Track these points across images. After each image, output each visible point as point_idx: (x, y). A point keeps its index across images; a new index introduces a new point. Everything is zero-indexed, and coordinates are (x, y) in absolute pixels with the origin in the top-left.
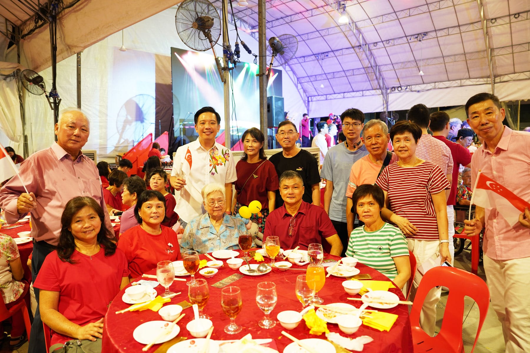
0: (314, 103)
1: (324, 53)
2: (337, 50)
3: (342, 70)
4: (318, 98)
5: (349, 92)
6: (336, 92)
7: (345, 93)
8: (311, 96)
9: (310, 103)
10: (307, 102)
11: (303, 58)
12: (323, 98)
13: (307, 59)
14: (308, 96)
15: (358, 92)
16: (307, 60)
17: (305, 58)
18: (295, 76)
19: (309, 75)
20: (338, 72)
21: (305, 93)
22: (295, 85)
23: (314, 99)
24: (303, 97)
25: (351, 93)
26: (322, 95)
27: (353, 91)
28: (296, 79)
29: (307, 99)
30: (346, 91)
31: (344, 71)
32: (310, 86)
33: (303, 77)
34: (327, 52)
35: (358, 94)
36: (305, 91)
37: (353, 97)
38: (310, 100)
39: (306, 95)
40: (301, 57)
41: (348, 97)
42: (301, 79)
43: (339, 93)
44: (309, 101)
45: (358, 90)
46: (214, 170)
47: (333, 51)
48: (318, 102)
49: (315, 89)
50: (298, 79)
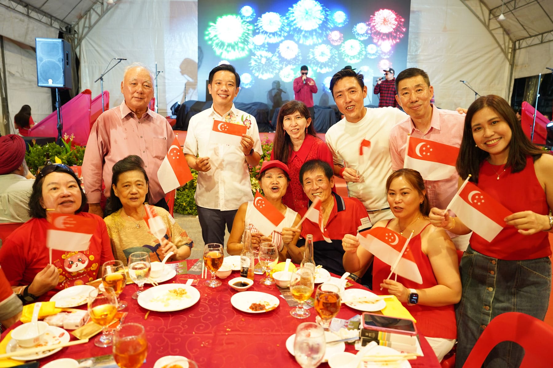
0: (523, 51)
4: (529, 41)
8: (519, 40)
9: (518, 51)
10: (510, 50)
12: (537, 40)
14: (514, 40)
18: (484, 8)
21: (508, 34)
22: (484, 24)
23: (524, 44)
24: (501, 43)
26: (536, 35)
28: (487, 12)
29: (511, 46)
32: (511, 21)
33: (498, 7)
36: (507, 32)
38: (517, 46)
39: (510, 39)
42: (495, 10)
44: (514, 50)
48: (528, 48)
49: (522, 26)
50: (493, 12)
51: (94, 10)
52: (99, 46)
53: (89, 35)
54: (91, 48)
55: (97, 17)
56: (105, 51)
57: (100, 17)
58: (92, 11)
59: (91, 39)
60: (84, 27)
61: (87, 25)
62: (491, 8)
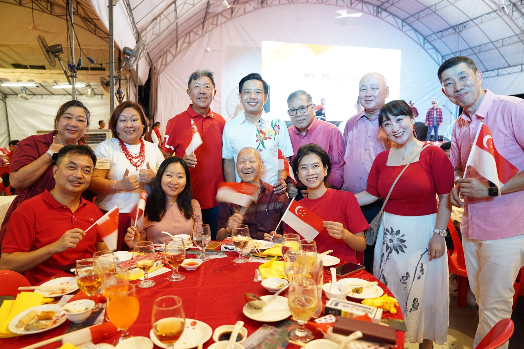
1: (462, 24)
2: (476, 18)
3: (489, 41)
5: (504, 68)
6: (488, 69)
7: (499, 69)
11: (440, 33)
13: (445, 33)
15: (516, 67)
16: (445, 35)
17: (443, 32)
18: (439, 55)
19: (454, 52)
20: (485, 44)
25: (507, 69)
27: (510, 66)
30: (501, 67)
31: (492, 42)
33: (448, 55)
34: (466, 22)
35: (516, 69)
37: (509, 73)
40: (438, 32)
41: (503, 75)
42: (446, 57)
43: (492, 70)
45: (515, 64)
46: (261, 145)
47: (472, 20)
50: (444, 57)
51: (170, 52)
52: (173, 79)
53: (166, 70)
54: (166, 80)
55: (172, 57)
56: (177, 83)
57: (174, 57)
58: (168, 53)
59: (166, 74)
60: (161, 65)
61: (164, 63)
62: (443, 55)
